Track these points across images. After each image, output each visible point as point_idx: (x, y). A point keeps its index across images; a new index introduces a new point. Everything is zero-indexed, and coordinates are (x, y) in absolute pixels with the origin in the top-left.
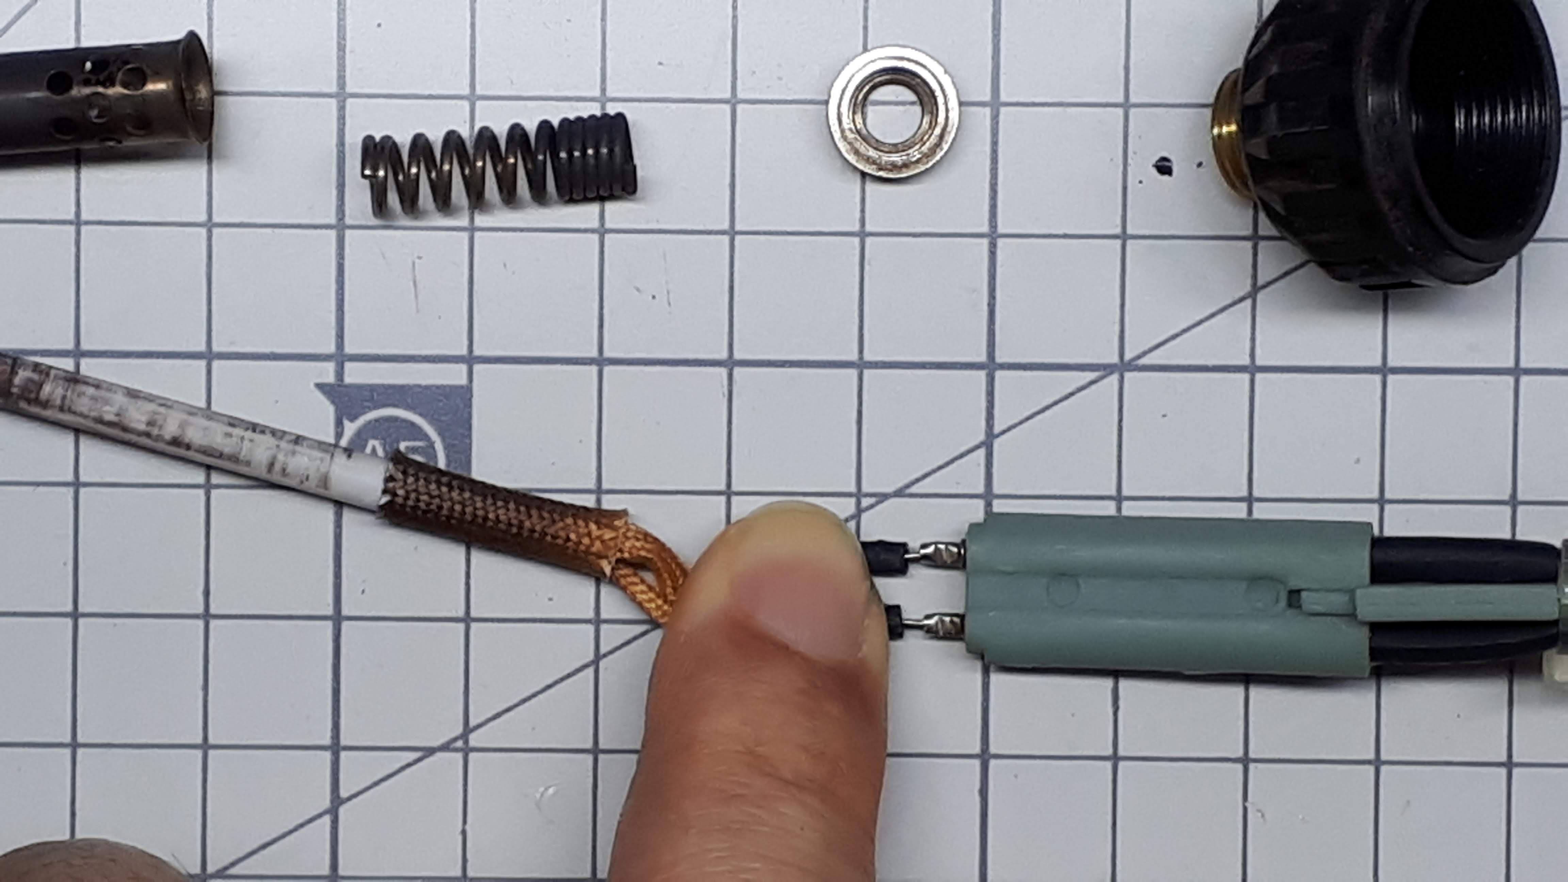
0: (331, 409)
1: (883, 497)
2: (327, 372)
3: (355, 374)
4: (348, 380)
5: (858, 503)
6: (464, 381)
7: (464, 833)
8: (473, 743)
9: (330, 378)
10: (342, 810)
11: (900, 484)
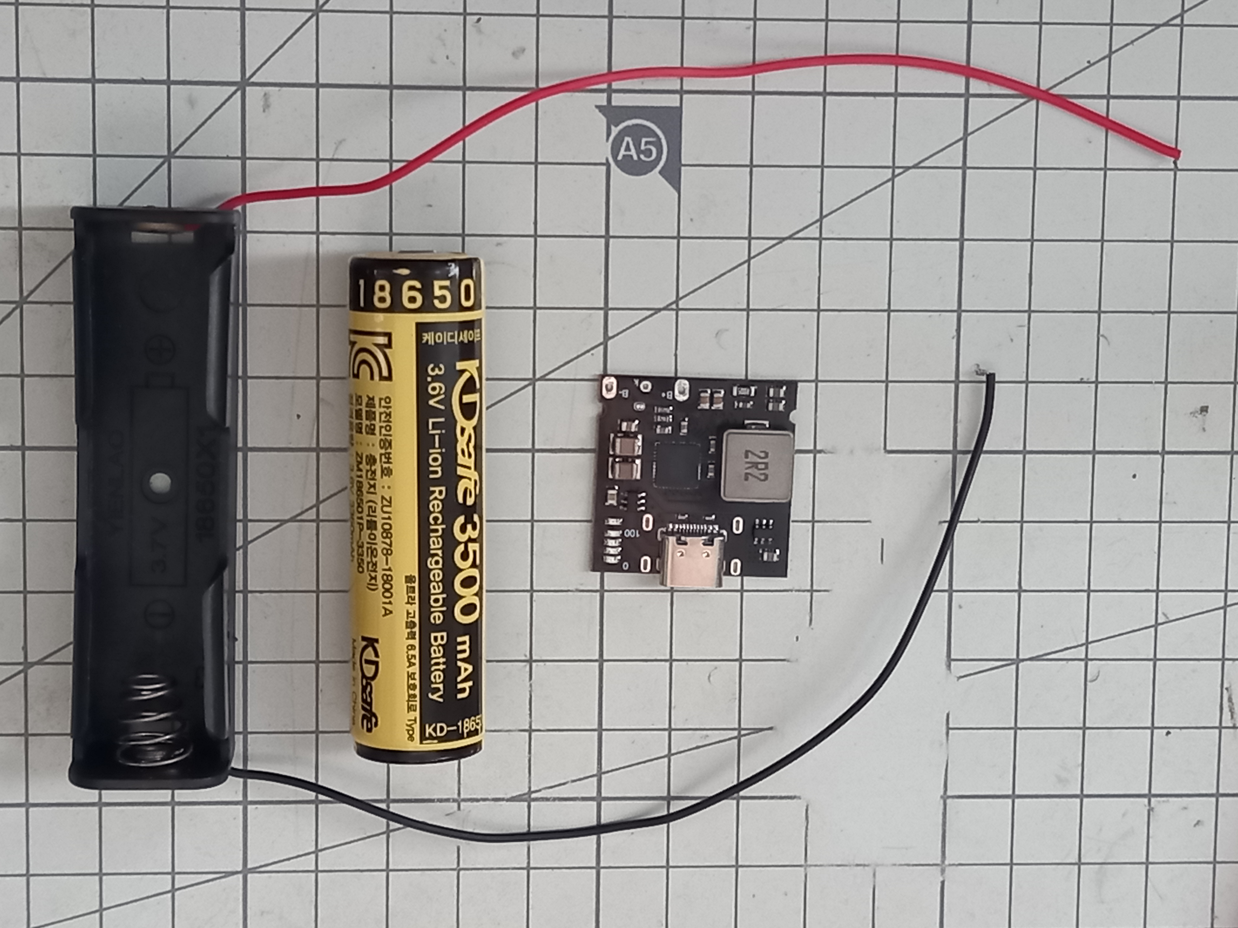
0: (604, 120)
1: (907, 168)
2: (602, 99)
3: (618, 100)
4: (613, 104)
5: (894, 172)
6: (678, 105)
7: (676, 355)
8: (680, 306)
9: (605, 103)
10: (609, 343)
11: (916, 162)
